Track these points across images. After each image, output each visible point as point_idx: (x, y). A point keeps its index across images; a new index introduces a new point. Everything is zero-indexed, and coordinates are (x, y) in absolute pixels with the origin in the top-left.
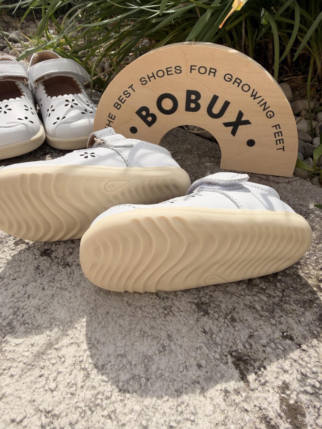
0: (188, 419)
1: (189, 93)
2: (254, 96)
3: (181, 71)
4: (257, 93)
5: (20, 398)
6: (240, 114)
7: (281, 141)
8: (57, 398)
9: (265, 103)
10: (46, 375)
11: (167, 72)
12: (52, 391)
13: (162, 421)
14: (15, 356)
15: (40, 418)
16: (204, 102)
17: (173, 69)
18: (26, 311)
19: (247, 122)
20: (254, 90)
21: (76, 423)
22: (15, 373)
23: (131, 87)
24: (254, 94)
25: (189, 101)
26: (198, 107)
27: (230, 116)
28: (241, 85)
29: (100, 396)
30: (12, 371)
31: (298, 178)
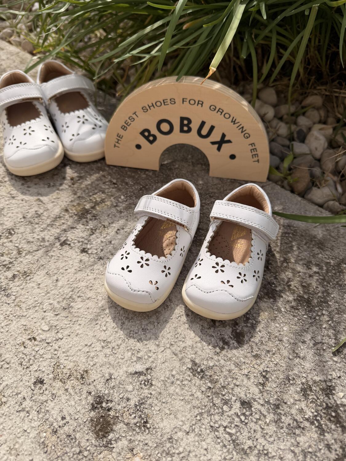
0: (181, 341)
1: (182, 119)
2: (234, 122)
3: (175, 102)
4: (236, 120)
5: (87, 335)
6: (224, 136)
7: (256, 155)
8: (108, 334)
9: (243, 127)
10: (100, 323)
11: (164, 102)
12: (105, 331)
13: (167, 342)
14: (79, 315)
15: (100, 343)
16: (195, 126)
17: (169, 101)
18: (79, 289)
19: (229, 141)
20: (233, 118)
21: (121, 345)
22: (81, 323)
23: (135, 113)
24: (234, 120)
25: (182, 125)
26: (189, 130)
27: (216, 136)
28: (223, 113)
29: (132, 332)
30: (79, 322)
31: (270, 182)
